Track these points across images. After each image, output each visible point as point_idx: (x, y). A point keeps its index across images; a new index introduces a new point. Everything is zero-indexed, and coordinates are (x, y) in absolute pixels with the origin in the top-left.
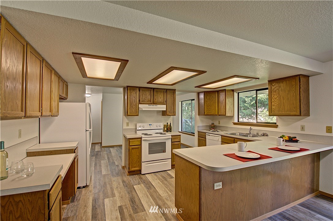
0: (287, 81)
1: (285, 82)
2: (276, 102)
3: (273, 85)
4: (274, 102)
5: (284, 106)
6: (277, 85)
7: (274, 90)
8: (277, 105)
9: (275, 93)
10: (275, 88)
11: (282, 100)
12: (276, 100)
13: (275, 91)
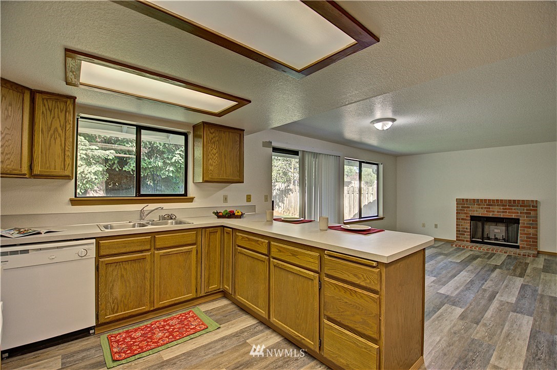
0: (231, 133)
1: (228, 133)
2: (214, 160)
3: (212, 131)
4: (212, 160)
5: (226, 168)
6: (217, 134)
7: (212, 140)
8: (217, 165)
9: (213, 146)
10: (214, 137)
11: (223, 159)
12: (214, 157)
13: (214, 142)
